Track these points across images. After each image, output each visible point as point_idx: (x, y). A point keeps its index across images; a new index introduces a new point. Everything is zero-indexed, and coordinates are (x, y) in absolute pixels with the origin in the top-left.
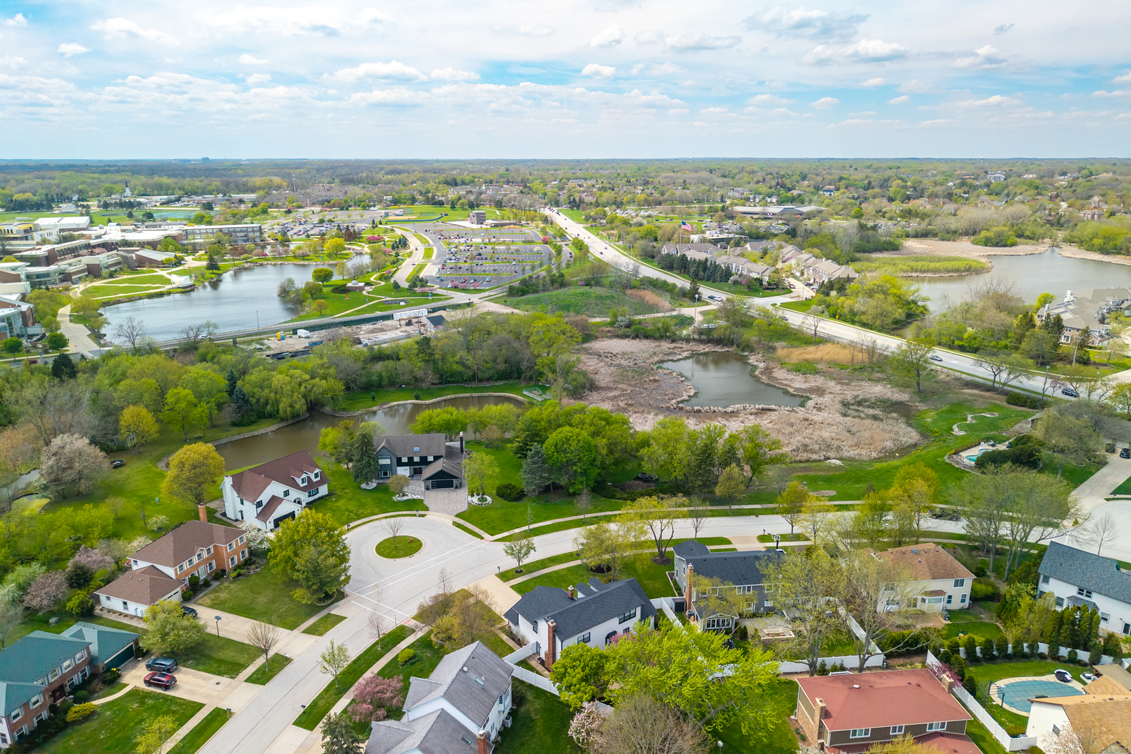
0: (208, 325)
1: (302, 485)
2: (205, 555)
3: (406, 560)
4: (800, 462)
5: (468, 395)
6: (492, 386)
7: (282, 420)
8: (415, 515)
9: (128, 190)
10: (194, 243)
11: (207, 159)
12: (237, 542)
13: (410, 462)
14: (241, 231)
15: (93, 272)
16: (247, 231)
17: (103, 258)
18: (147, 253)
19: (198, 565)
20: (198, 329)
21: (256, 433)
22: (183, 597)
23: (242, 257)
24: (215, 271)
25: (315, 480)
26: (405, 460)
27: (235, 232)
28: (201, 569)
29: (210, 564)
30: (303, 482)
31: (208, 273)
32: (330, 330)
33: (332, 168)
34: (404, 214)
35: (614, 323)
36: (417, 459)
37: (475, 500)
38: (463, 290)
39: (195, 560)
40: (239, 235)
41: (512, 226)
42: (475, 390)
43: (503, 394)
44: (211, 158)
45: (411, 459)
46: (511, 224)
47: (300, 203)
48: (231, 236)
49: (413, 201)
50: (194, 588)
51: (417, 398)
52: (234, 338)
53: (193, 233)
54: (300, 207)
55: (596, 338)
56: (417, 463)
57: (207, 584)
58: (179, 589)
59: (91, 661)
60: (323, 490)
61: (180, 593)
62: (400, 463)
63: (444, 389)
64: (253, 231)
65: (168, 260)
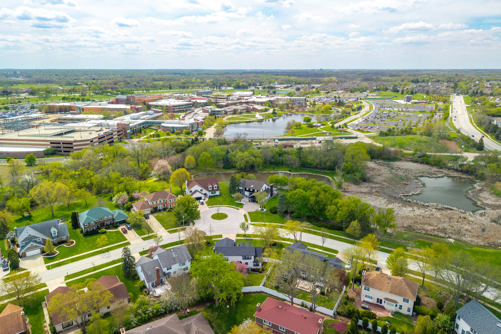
0: (245, 134)
1: (209, 189)
2: (162, 201)
3: (218, 221)
4: (431, 235)
5: (311, 174)
6: (324, 172)
7: (238, 169)
8: (235, 208)
9: (276, 82)
10: (277, 104)
11: (322, 69)
12: (173, 200)
13: (249, 191)
14: (298, 100)
15: (235, 112)
16: (300, 100)
17: (239, 107)
18: (256, 107)
19: (159, 204)
20: (240, 134)
21: (227, 172)
22: (151, 211)
23: (289, 110)
24: (275, 115)
25: (215, 189)
26: (247, 189)
27: (295, 100)
28: (161, 206)
29: (164, 205)
30: (210, 188)
31: (272, 115)
32: (287, 141)
33: (364, 74)
34: (377, 95)
35: (414, 155)
36: (251, 190)
37: (260, 209)
38: (362, 131)
39: (158, 202)
40: (297, 101)
41: (424, 103)
42: (315, 172)
43: (322, 175)
44: (323, 69)
45: (249, 189)
46: (423, 102)
47: (336, 89)
48: (293, 102)
49: (386, 89)
50: (155, 210)
51: (290, 171)
52: (252, 140)
53: (280, 99)
54: (335, 91)
55: (400, 160)
56: (251, 191)
57: (160, 211)
58: (150, 209)
59: (113, 219)
60: (218, 193)
61: (150, 211)
62: (246, 190)
63: (304, 170)
64: (302, 100)
65: (262, 109)
